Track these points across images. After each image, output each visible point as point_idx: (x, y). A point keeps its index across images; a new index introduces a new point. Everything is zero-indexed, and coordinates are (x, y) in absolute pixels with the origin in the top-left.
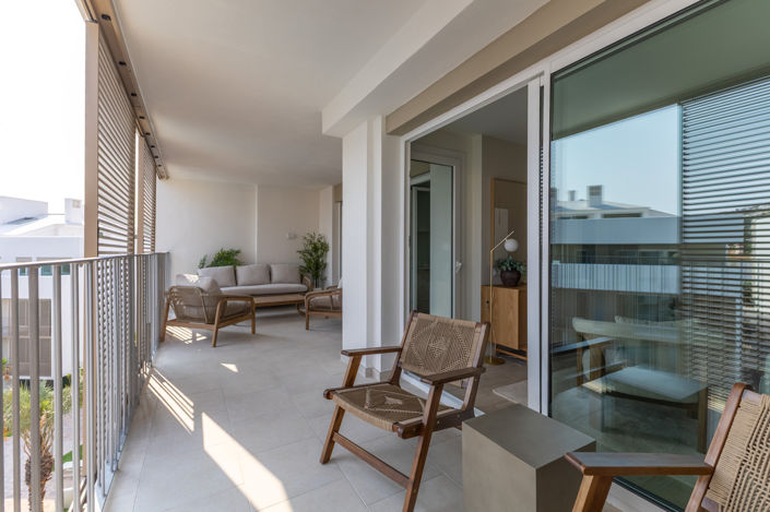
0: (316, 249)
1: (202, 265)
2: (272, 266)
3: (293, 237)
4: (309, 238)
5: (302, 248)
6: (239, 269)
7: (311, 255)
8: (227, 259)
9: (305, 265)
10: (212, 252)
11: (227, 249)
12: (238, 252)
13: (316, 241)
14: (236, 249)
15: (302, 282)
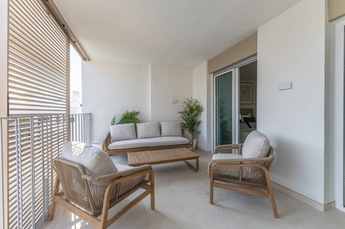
0: (192, 110)
1: (113, 123)
2: (162, 123)
3: (175, 102)
4: (187, 102)
5: (182, 110)
6: (138, 125)
7: (189, 115)
8: (130, 118)
9: (185, 122)
10: (120, 113)
11: (130, 111)
12: (138, 113)
13: (192, 105)
14: (137, 111)
15: (183, 135)
